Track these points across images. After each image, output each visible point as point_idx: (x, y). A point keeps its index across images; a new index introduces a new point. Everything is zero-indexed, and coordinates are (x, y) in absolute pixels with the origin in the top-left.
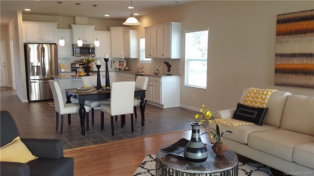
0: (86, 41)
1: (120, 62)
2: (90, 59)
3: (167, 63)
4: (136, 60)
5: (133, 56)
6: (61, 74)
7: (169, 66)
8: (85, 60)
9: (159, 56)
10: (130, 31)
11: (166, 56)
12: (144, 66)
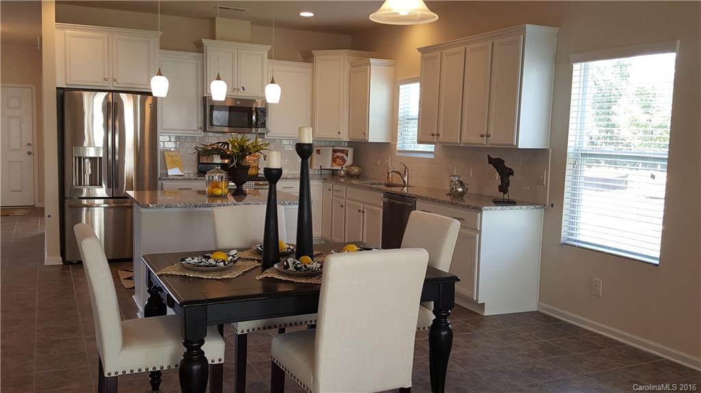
0: (244, 90)
1: (334, 151)
2: (248, 143)
3: (497, 164)
4: (385, 148)
5: (376, 134)
6: (166, 184)
7: (505, 173)
8: (234, 147)
9: (471, 137)
10: (372, 60)
11: (496, 139)
12: (407, 166)
